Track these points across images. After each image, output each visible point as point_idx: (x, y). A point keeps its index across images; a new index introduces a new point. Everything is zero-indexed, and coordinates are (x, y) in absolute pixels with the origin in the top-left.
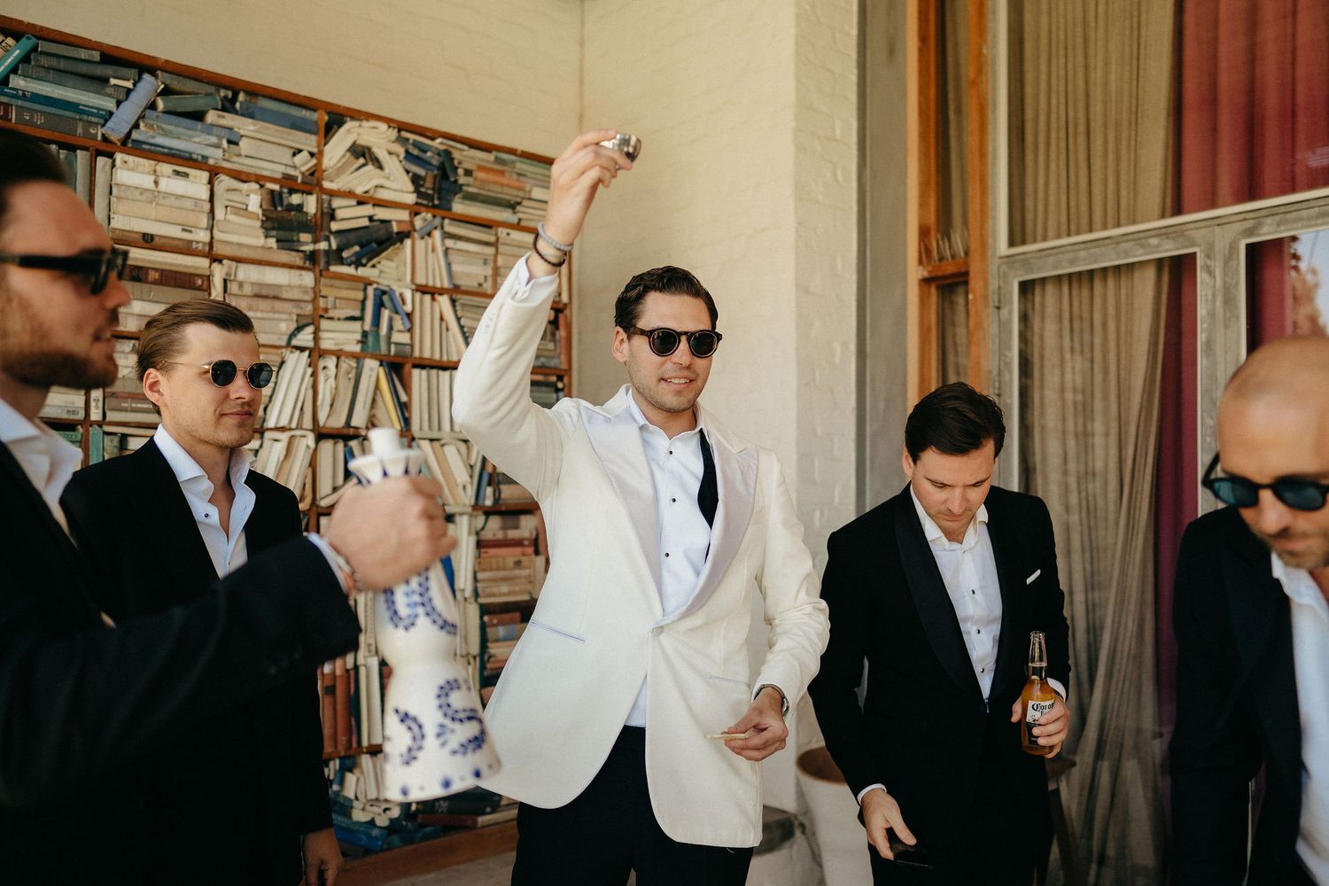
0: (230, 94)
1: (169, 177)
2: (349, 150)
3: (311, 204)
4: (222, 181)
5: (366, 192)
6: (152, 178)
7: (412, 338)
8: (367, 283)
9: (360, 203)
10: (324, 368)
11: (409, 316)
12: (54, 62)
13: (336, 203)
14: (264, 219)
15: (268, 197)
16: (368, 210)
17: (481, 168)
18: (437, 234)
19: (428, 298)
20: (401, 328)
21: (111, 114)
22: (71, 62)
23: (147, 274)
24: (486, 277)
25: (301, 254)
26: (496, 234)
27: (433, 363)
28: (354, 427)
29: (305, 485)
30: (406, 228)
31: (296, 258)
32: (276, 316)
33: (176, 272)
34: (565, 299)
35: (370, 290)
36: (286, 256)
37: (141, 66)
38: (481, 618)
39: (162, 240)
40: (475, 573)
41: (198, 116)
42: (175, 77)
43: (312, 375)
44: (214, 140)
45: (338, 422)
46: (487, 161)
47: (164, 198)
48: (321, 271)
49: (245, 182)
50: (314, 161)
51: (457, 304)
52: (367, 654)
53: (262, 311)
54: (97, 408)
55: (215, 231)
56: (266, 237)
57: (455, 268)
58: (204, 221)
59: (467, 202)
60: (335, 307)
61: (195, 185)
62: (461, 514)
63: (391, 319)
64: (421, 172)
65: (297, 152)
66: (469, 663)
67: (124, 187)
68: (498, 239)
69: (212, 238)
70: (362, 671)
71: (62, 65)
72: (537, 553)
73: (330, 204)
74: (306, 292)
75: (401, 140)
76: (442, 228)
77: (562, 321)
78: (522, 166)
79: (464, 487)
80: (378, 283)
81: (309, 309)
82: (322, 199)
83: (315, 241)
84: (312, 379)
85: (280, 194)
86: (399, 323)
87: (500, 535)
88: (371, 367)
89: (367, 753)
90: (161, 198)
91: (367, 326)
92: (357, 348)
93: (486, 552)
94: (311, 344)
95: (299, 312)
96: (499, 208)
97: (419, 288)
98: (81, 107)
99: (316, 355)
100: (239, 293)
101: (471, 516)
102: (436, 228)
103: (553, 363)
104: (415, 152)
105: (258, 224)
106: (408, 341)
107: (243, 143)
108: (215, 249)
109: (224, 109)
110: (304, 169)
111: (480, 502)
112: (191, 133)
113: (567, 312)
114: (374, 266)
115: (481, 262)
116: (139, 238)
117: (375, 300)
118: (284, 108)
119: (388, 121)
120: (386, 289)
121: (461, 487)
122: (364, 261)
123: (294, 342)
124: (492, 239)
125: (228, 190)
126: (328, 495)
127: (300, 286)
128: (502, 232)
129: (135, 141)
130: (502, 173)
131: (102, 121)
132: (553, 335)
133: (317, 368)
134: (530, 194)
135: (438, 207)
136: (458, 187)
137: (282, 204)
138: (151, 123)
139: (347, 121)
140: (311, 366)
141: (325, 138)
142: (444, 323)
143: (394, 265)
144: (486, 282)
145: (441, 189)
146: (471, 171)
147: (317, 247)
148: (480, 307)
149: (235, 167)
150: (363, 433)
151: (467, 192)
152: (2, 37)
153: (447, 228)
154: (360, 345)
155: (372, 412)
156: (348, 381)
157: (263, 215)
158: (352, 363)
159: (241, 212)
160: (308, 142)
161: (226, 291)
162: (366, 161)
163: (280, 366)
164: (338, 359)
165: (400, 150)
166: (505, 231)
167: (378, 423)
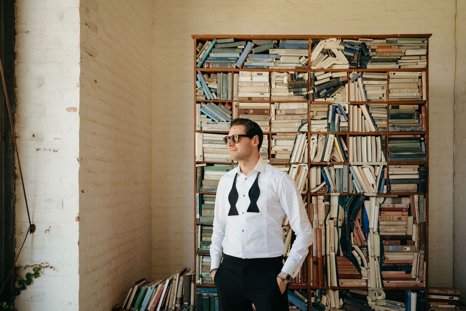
0: (276, 42)
1: (256, 76)
2: (321, 52)
3: (306, 77)
4: (274, 74)
5: (329, 68)
6: (250, 77)
7: (348, 124)
8: (330, 104)
9: (326, 73)
10: (313, 139)
11: (347, 115)
12: (221, 45)
13: (316, 74)
14: (289, 85)
15: (290, 77)
16: (329, 75)
17: (379, 47)
18: (360, 79)
19: (356, 106)
20: (345, 121)
21: (238, 58)
22: (227, 44)
23: (249, 111)
24: (383, 94)
25: (303, 96)
26: (388, 74)
27: (358, 134)
28: (324, 162)
29: (305, 184)
30: (345, 79)
31: (301, 98)
32: (294, 121)
33: (259, 109)
34: (424, 98)
35: (331, 107)
36: (297, 98)
37: (247, 40)
38: (381, 241)
39: (255, 99)
40: (379, 222)
41: (267, 52)
42: (258, 40)
43: (307, 142)
45: (318, 160)
46: (383, 43)
47: (254, 84)
48: (311, 102)
49: (282, 73)
50: (307, 59)
51: (370, 107)
52: (330, 251)
53: (289, 120)
55: (272, 92)
56: (289, 92)
57: (368, 92)
58: (267, 89)
59: (373, 63)
60: (317, 115)
61: (265, 77)
62: (372, 197)
63: (339, 117)
64: (352, 55)
65: (300, 58)
66: (375, 260)
67: (242, 83)
68: (389, 77)
69: (271, 95)
70: (328, 257)
71: (224, 46)
72: (410, 215)
73: (314, 75)
74: (305, 111)
75: (342, 43)
76: (362, 76)
77: (423, 109)
78: (400, 42)
79: (373, 185)
80: (334, 103)
81: (306, 117)
82: (311, 73)
83: (308, 90)
84: (307, 144)
85: (295, 75)
86: (343, 119)
87: (391, 206)
88: (331, 137)
89: (331, 289)
90: (253, 84)
91: (330, 122)
92: (326, 130)
93: (384, 213)
94: (307, 130)
95: (302, 118)
96: (389, 63)
97: (352, 103)
98: (229, 58)
99: (309, 135)
100: (280, 114)
101: (376, 197)
102: (359, 77)
103: (418, 130)
104: (349, 47)
105: (287, 87)
106: (347, 126)
107: (281, 59)
108: (272, 99)
109: (274, 48)
110: (303, 64)
111: (381, 192)
112: (264, 59)
113: (426, 105)
114: (333, 97)
115: (381, 87)
116: (247, 99)
117: (333, 110)
118: (296, 42)
119: (337, 37)
120: (338, 105)
121: (371, 185)
122: (328, 95)
124: (386, 77)
125: (277, 77)
126: (314, 188)
127: (303, 109)
128: (391, 74)
129: (246, 66)
130: (390, 47)
131: (235, 62)
132: (418, 116)
133: (310, 139)
134: (405, 54)
135: (360, 68)
136: (369, 58)
137: (295, 79)
138: (250, 58)
139: (320, 41)
140: (307, 139)
141: (312, 50)
142: (363, 117)
143: (341, 95)
144: (383, 96)
145: (361, 60)
146: (375, 49)
147: (309, 93)
148: (381, 108)
149: (279, 68)
150: (329, 164)
151: (374, 59)
152: (207, 42)
153: (364, 76)
154: (327, 129)
155: (332, 156)
156: (322, 144)
157: (288, 84)
158: (323, 137)
159: (281, 84)
160: (305, 53)
161: (276, 114)
162: (329, 55)
163: (296, 140)
164: (318, 135)
165: (343, 47)
166: (392, 73)
167: (335, 160)
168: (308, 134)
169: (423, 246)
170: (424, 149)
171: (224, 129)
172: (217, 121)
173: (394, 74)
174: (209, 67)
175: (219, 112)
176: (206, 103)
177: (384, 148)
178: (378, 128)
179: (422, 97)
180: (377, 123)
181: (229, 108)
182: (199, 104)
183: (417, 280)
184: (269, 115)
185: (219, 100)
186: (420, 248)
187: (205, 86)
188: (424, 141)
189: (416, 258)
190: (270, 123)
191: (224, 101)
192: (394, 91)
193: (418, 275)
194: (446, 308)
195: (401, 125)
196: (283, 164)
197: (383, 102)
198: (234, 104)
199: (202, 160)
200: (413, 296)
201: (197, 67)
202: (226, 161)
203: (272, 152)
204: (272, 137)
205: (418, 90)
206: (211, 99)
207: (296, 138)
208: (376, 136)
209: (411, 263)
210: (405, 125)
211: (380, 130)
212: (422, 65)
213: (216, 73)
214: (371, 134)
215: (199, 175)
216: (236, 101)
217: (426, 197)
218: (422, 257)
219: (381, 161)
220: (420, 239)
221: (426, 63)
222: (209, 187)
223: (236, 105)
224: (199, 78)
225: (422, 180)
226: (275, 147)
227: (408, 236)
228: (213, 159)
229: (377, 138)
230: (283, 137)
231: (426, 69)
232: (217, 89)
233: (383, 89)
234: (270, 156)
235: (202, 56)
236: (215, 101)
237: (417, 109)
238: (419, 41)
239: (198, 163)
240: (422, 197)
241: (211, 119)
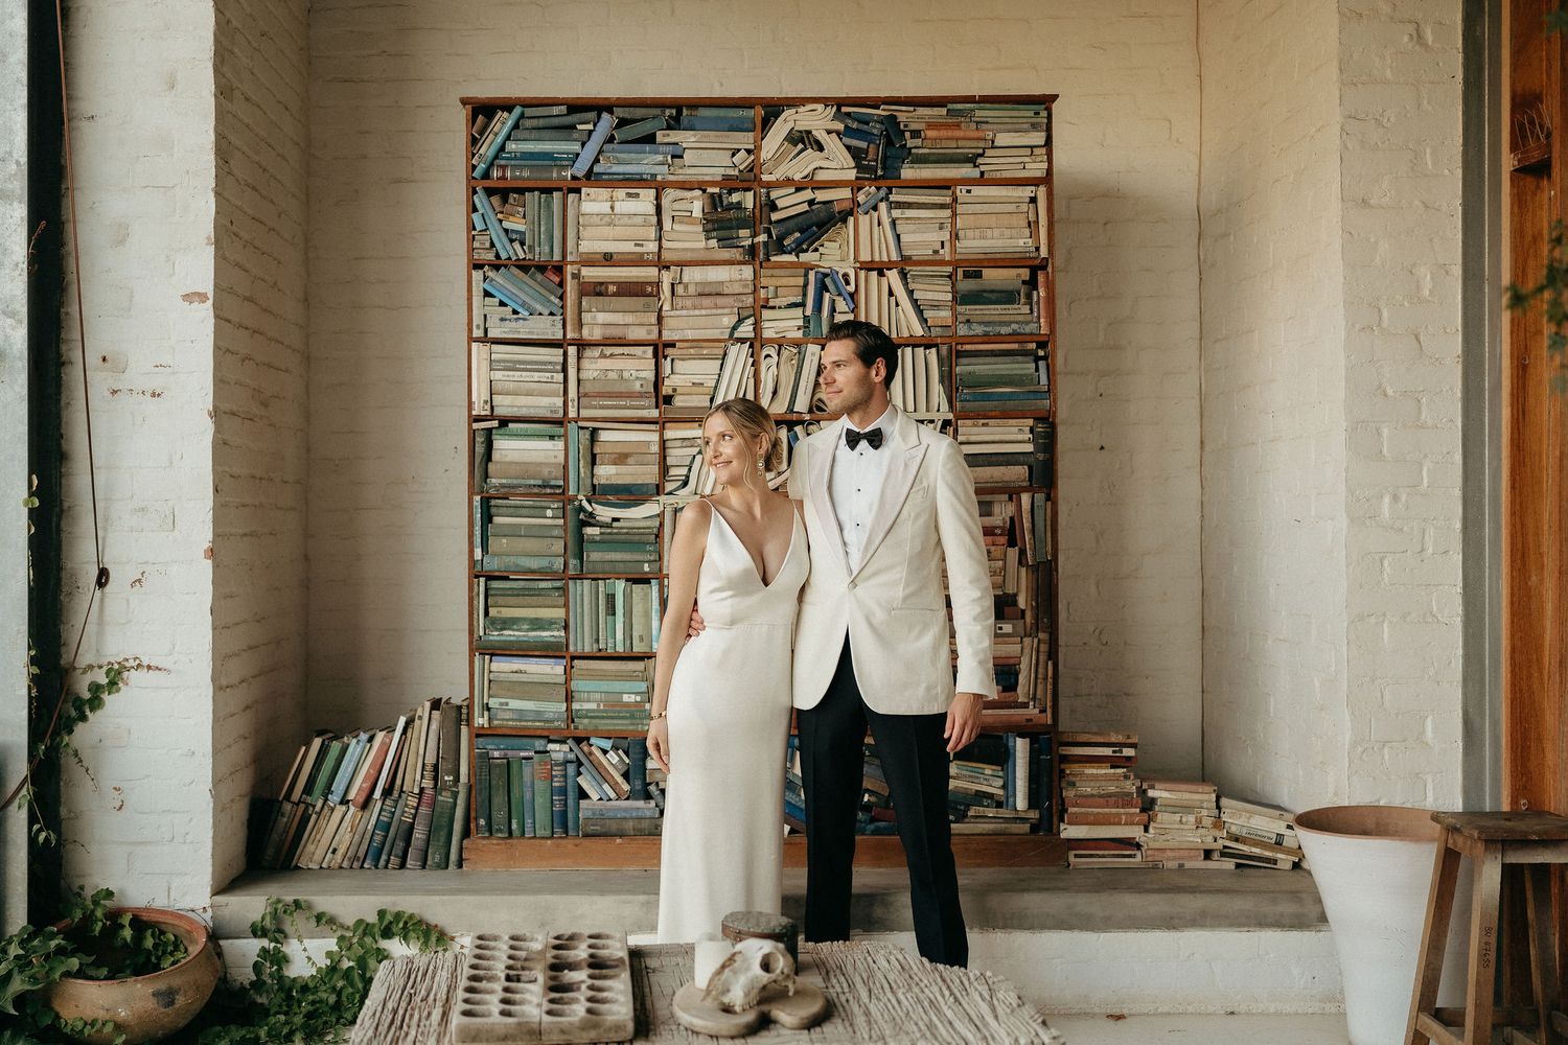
0: (674, 112)
1: (623, 200)
2: (785, 139)
3: (748, 199)
4: (668, 194)
5: (805, 178)
6: (609, 204)
8: (808, 268)
9: (798, 190)
10: (768, 356)
11: (853, 296)
12: (535, 122)
13: (773, 195)
14: (705, 222)
15: (708, 201)
16: (807, 195)
17: (930, 126)
18: (883, 206)
19: (875, 273)
20: (847, 310)
21: (578, 155)
22: (550, 119)
23: (607, 288)
24: (942, 243)
25: (740, 249)
26: (954, 193)
28: (796, 413)
30: (847, 205)
31: (736, 254)
32: (720, 311)
33: (631, 283)
34: (1044, 253)
35: (812, 275)
36: (726, 254)
37: (600, 107)
39: (620, 257)
41: (650, 139)
42: (627, 109)
43: (753, 365)
44: (660, 158)
45: (780, 407)
46: (940, 116)
47: (619, 219)
48: (761, 263)
49: (690, 190)
50: (752, 157)
51: (908, 276)
53: (706, 309)
54: (573, 407)
55: (663, 241)
56: (707, 239)
57: (903, 239)
58: (652, 233)
59: (915, 166)
60: (776, 297)
61: (645, 202)
63: (833, 302)
64: (864, 145)
65: (735, 152)
67: (587, 217)
68: (955, 200)
69: (660, 247)
71: (542, 122)
72: (1012, 543)
73: (768, 195)
74: (745, 286)
75: (838, 116)
76: (887, 200)
77: (1041, 278)
78: (982, 113)
80: (819, 266)
81: (749, 301)
82: (760, 192)
83: (754, 235)
84: (753, 368)
85: (720, 196)
86: (841, 305)
90: (616, 219)
91: (809, 312)
92: (799, 334)
94: (752, 335)
95: (740, 305)
96: (956, 165)
97: (865, 266)
98: (555, 155)
99: (757, 345)
100: (685, 294)
102: (881, 201)
103: (1031, 328)
104: (855, 124)
105: (701, 228)
107: (687, 155)
108: (663, 257)
109: (669, 128)
110: (742, 168)
112: (643, 156)
113: (1050, 269)
114: (816, 250)
115: (937, 225)
116: (600, 257)
117: (816, 284)
118: (722, 112)
119: (826, 101)
120: (828, 271)
122: (805, 247)
123: (735, 336)
124: (948, 200)
125: (675, 201)
127: (740, 280)
128: (960, 191)
129: (598, 175)
130: (958, 126)
131: (571, 163)
132: (1029, 297)
133: (759, 355)
134: (993, 142)
135: (883, 177)
136: (906, 152)
137: (722, 206)
138: (609, 155)
139: (783, 111)
140: (752, 356)
141: (762, 132)
142: (893, 299)
143: (836, 245)
144: (943, 248)
145: (885, 158)
146: (920, 131)
147: (756, 240)
148: (936, 276)
149: (681, 178)
150: (807, 417)
151: (917, 154)
152: (500, 113)
153: (892, 198)
154: (801, 331)
155: (815, 398)
156: (790, 368)
157: (705, 219)
158: (791, 349)
159: (686, 219)
160: (746, 140)
161: (673, 294)
162: (805, 146)
163: (723, 359)
164: (780, 346)
165: (841, 127)
166: (964, 188)
167: (824, 407)
168: (756, 343)
169: (1045, 620)
170: (1044, 380)
171: (543, 334)
172: (524, 313)
173: (969, 191)
174: (504, 178)
175: (531, 292)
176: (497, 268)
177: (947, 378)
178: (929, 327)
179: (1037, 249)
180: (927, 314)
181: (557, 279)
182: (481, 272)
183: (1031, 707)
184: (656, 298)
185: (530, 260)
186: (1037, 627)
187: (493, 226)
188: (1045, 358)
189: (1027, 651)
190: (660, 319)
191: (541, 263)
192: (970, 233)
193: (1035, 694)
194: (1101, 775)
195: (987, 319)
196: (693, 421)
197: (942, 263)
198: (569, 269)
199: (488, 413)
200: (1021, 747)
201: (473, 178)
202: (549, 415)
203: (665, 390)
204: (663, 352)
205: (1027, 232)
206: (509, 259)
207: (725, 354)
208: (927, 347)
209: (1015, 665)
210: (997, 318)
211: (935, 332)
212: (1037, 169)
213: (521, 191)
214: (912, 341)
215: (480, 449)
216: (572, 263)
217: (1050, 498)
218: (1044, 648)
219: (938, 410)
220: (1037, 604)
221: (1045, 165)
222: (504, 481)
223: (573, 274)
224: (478, 205)
225: (1041, 456)
226: (671, 376)
227: (1008, 595)
228: (516, 409)
229: (928, 351)
230: (692, 351)
231: (1047, 179)
232: (524, 233)
233: (941, 228)
234: (661, 400)
235: (487, 149)
236: (522, 263)
237: (1028, 278)
238: (1027, 112)
239: (478, 419)
240: (1040, 497)
241: (509, 309)
